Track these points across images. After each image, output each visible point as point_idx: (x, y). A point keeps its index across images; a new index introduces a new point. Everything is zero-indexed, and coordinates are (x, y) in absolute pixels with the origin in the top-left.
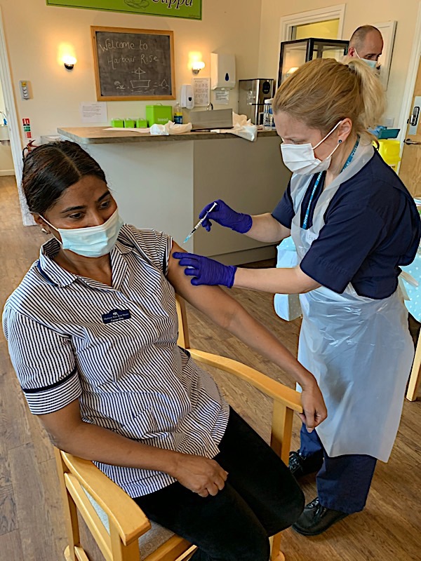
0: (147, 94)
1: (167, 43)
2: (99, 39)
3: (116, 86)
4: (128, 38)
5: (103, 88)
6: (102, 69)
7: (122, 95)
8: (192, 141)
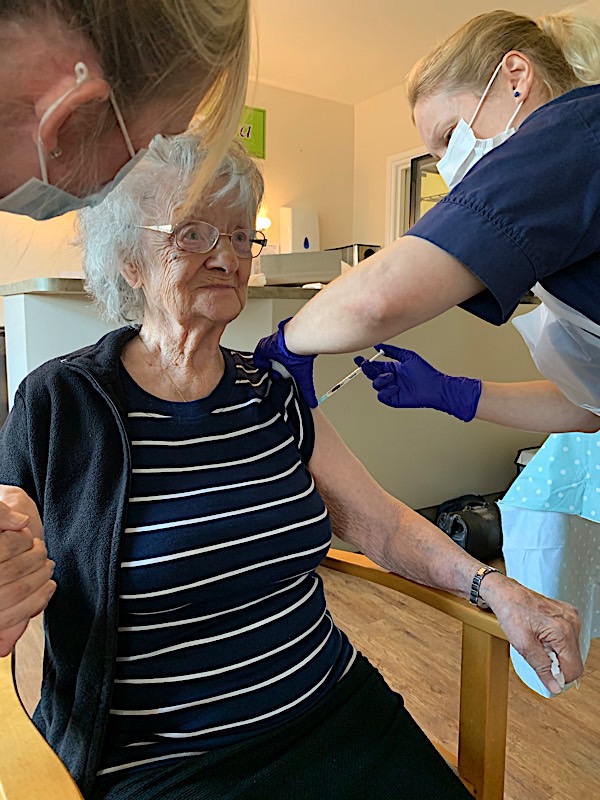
8: (271, 300)
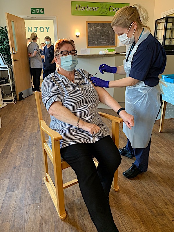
0: (106, 45)
2: (89, 26)
3: (94, 43)
4: (99, 25)
5: (89, 43)
6: (89, 37)
7: (96, 46)
8: (115, 57)
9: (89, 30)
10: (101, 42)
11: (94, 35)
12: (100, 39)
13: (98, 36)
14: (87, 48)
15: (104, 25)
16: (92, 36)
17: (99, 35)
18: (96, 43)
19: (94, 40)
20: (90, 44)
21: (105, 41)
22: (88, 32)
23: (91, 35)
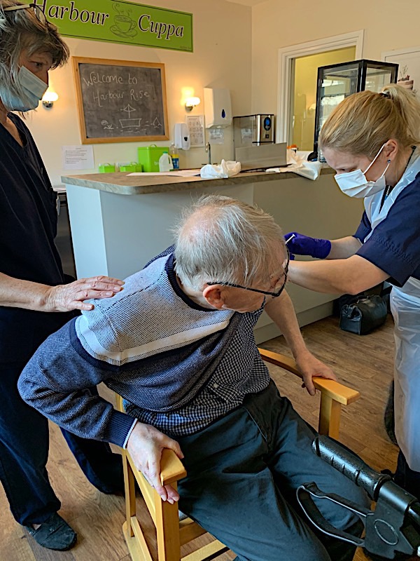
0: (139, 135)
1: (158, 76)
2: (83, 72)
3: (103, 127)
4: (115, 71)
5: (88, 129)
6: (87, 107)
7: (110, 136)
8: (252, 184)
9: (84, 87)
10: (125, 123)
11: (102, 101)
12: (122, 117)
13: (115, 106)
14: (83, 144)
15: (127, 71)
16: (95, 106)
17: (117, 104)
18: (110, 128)
19: (102, 120)
20: (91, 130)
21: (136, 122)
22: (82, 93)
23: (93, 102)
